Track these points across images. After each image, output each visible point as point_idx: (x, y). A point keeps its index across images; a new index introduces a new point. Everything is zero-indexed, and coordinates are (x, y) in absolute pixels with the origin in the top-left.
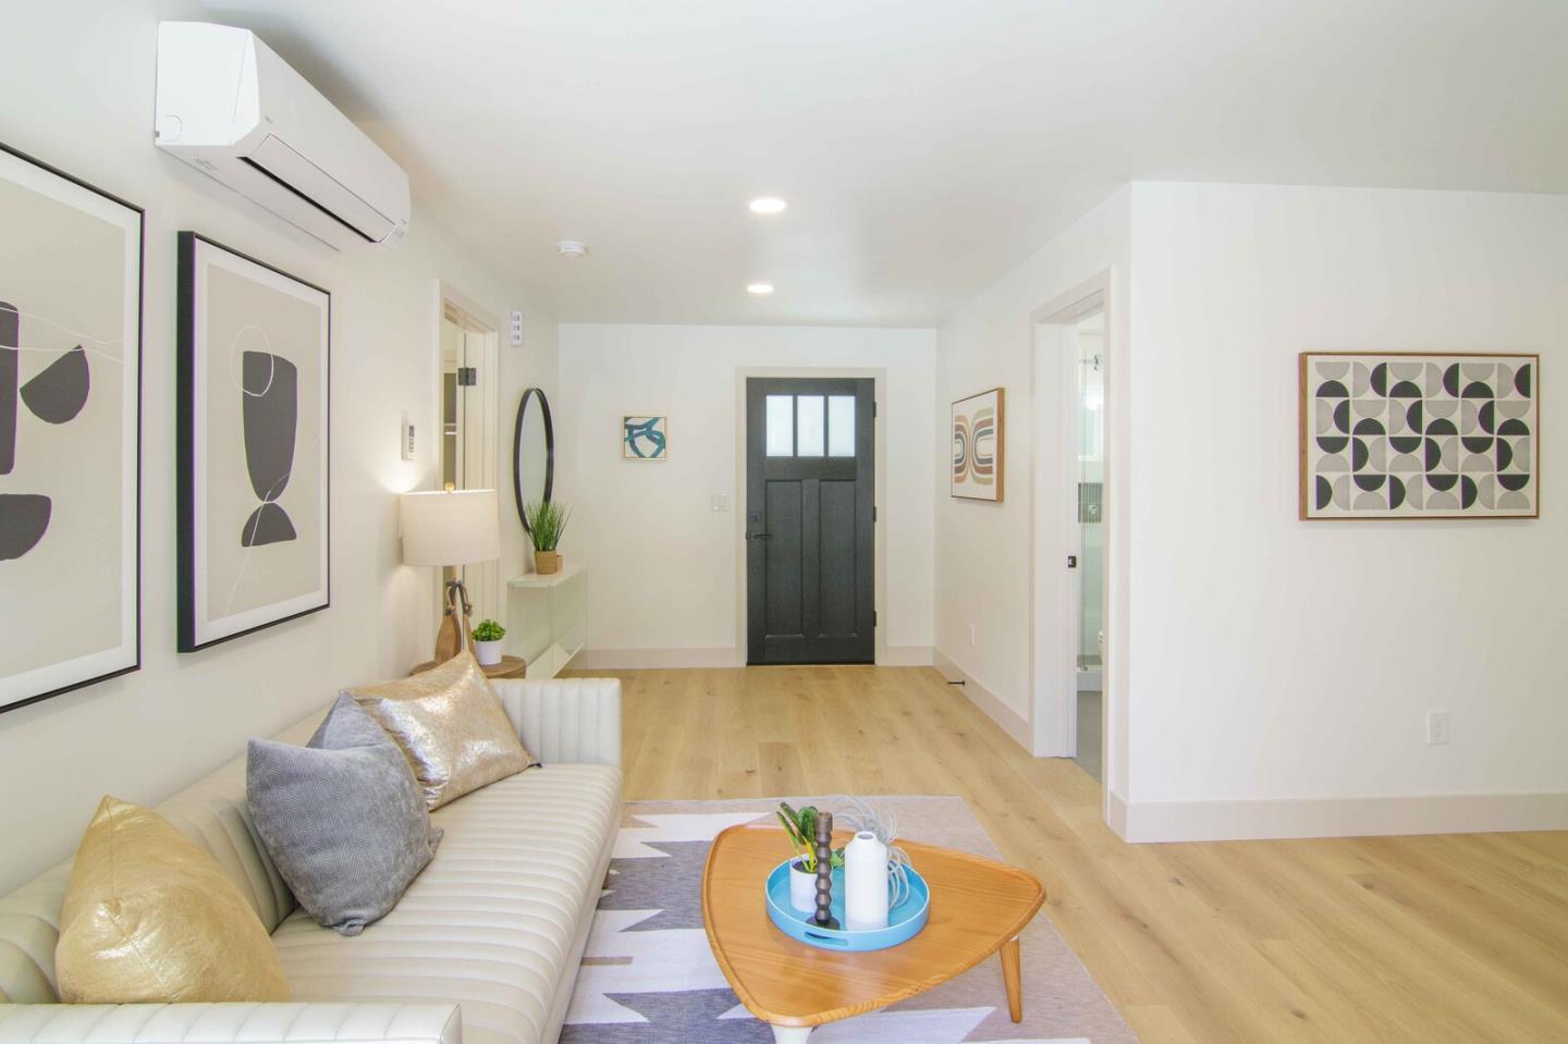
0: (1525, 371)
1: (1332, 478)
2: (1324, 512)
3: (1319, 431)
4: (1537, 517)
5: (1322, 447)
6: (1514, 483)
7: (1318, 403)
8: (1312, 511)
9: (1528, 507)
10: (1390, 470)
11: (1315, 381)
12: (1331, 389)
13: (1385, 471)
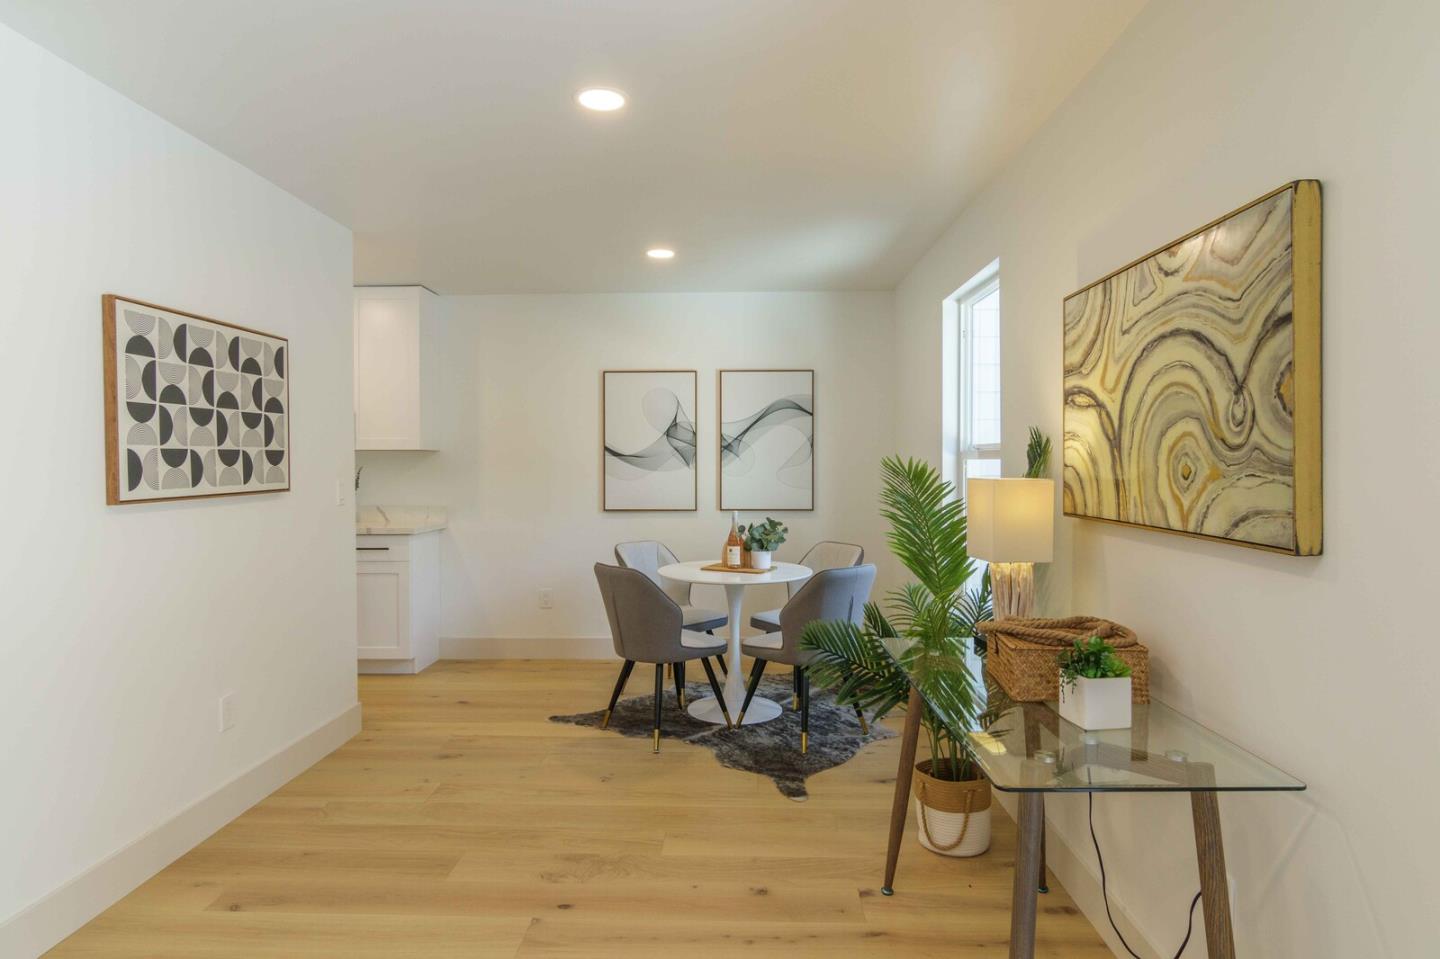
0: (280, 351)
1: (142, 451)
2: (137, 494)
3: (129, 395)
4: (288, 490)
5: (132, 415)
6: (275, 457)
7: (127, 358)
8: (125, 494)
9: (283, 481)
10: (191, 444)
11: (124, 334)
12: (139, 345)
13: (186, 445)
